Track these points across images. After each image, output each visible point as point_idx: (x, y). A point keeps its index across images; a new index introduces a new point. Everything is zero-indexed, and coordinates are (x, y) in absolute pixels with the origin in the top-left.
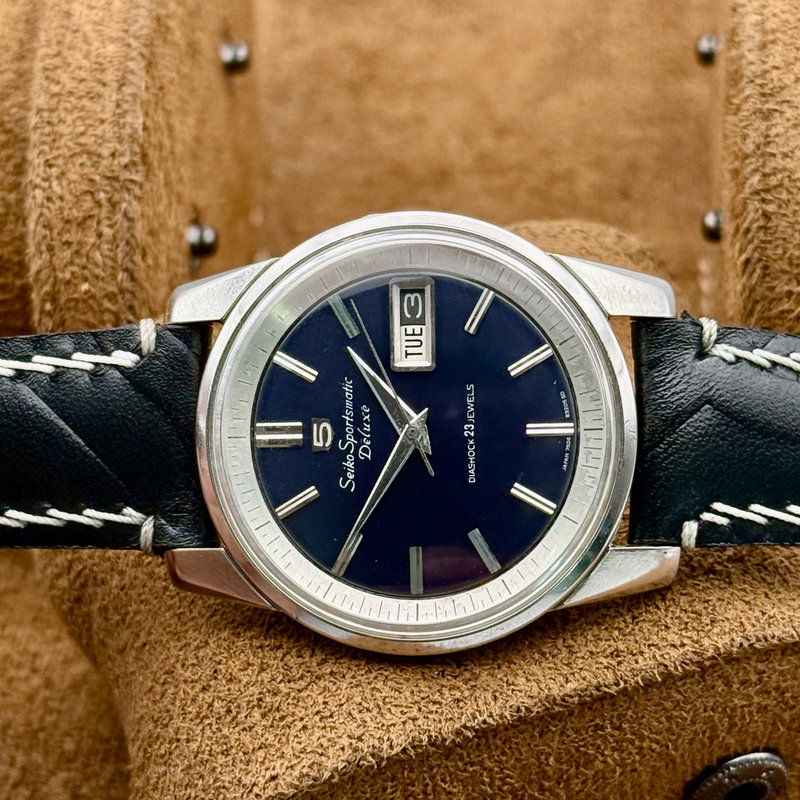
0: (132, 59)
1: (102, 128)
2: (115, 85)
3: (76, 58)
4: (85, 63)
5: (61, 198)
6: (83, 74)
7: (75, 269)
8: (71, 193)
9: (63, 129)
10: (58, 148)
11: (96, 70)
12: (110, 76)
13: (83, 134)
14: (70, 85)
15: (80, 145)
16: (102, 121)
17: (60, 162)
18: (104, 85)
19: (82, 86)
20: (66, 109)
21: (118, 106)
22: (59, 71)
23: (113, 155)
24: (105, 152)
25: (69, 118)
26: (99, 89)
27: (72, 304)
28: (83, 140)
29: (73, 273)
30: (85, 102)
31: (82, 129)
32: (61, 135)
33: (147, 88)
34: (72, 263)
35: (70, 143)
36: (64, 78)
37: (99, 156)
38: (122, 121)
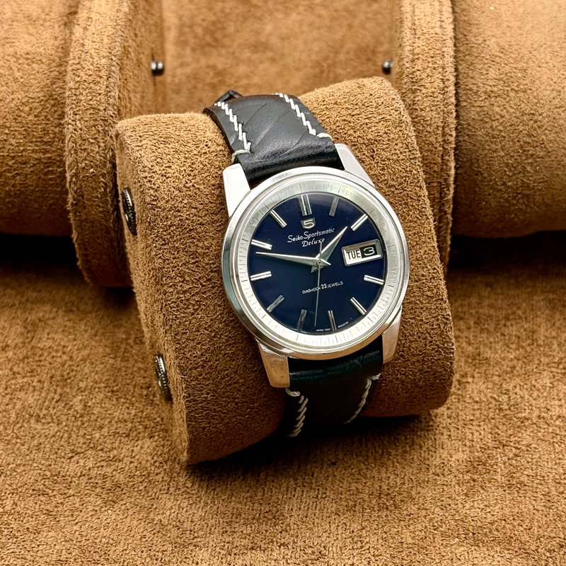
0: (113, 66)
1: (100, 97)
2: (105, 78)
3: (87, 65)
4: (91, 67)
5: (81, 129)
6: (91, 73)
7: (87, 162)
8: (86, 127)
9: (81, 97)
10: (80, 106)
11: (97, 70)
12: (103, 74)
13: (91, 100)
14: (85, 77)
15: (90, 104)
16: (100, 94)
17: (80, 112)
18: (101, 77)
19: (90, 78)
20: (83, 88)
21: (107, 87)
22: (79, 71)
23: (105, 110)
24: (101, 108)
25: (84, 93)
26: (98, 79)
27: (86, 178)
28: (91, 103)
29: (86, 164)
30: (92, 85)
31: (90, 97)
32: (81, 100)
33: (120, 79)
34: (86, 159)
35: (85, 104)
36: (82, 74)
37: (99, 110)
38: (109, 94)
